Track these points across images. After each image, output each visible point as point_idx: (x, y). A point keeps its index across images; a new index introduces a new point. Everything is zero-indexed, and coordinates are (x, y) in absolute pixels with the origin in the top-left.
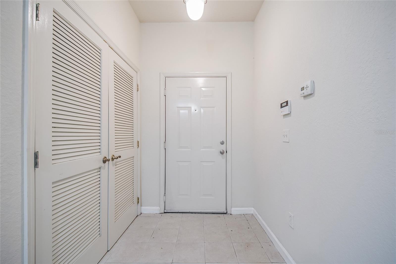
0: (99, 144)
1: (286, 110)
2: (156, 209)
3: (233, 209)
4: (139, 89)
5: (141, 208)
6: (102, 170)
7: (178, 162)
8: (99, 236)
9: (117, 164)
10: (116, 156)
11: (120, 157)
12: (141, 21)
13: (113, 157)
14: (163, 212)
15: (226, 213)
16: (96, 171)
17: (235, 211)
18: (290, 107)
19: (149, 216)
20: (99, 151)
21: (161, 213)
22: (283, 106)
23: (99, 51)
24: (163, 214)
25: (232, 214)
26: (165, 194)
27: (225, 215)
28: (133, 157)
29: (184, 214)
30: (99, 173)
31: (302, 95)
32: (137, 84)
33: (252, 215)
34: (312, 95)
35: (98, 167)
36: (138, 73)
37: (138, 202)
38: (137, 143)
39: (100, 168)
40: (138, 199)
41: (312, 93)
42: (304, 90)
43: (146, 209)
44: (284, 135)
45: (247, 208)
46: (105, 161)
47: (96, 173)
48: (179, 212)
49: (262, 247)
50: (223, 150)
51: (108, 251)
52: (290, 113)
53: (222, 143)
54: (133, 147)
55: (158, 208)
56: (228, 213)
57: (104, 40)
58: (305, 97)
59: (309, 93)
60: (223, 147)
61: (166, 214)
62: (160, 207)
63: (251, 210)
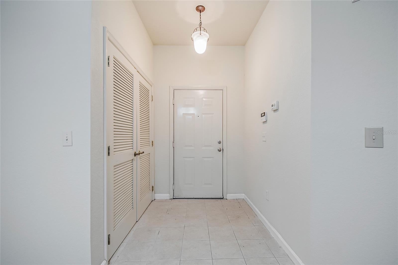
0: (132, 143)
1: (264, 119)
2: (167, 196)
3: (228, 195)
4: (153, 99)
5: (154, 195)
6: (134, 161)
7: (184, 157)
8: (132, 209)
9: (141, 158)
10: (141, 151)
11: (143, 152)
12: (155, 44)
13: (140, 153)
14: (173, 198)
15: (222, 198)
16: (131, 162)
17: (229, 196)
18: (266, 117)
19: (161, 201)
20: (132, 147)
21: (171, 199)
22: (262, 116)
23: (132, 76)
24: (172, 200)
25: (227, 199)
26: (174, 183)
27: (222, 200)
28: (149, 154)
29: (189, 199)
30: (132, 163)
31: (272, 110)
32: (152, 96)
33: (243, 199)
34: (277, 110)
35: (132, 159)
36: (152, 86)
37: (153, 190)
38: (152, 142)
39: (132, 160)
40: (153, 188)
41: (278, 109)
42: (273, 106)
43: (158, 196)
44: (263, 136)
45: (239, 194)
46: (135, 155)
47: (131, 163)
48: (185, 198)
49: (249, 218)
50: (220, 148)
51: (137, 222)
52: (266, 121)
53: (220, 143)
54: (149, 146)
55: (168, 195)
56: (224, 198)
57: (135, 68)
58: (274, 111)
59: (276, 109)
60: (220, 146)
61: (174, 199)
62: (169, 194)
63: (242, 196)
